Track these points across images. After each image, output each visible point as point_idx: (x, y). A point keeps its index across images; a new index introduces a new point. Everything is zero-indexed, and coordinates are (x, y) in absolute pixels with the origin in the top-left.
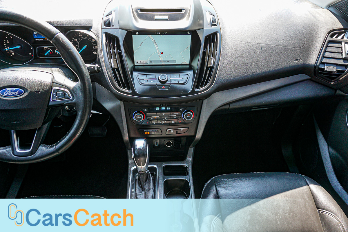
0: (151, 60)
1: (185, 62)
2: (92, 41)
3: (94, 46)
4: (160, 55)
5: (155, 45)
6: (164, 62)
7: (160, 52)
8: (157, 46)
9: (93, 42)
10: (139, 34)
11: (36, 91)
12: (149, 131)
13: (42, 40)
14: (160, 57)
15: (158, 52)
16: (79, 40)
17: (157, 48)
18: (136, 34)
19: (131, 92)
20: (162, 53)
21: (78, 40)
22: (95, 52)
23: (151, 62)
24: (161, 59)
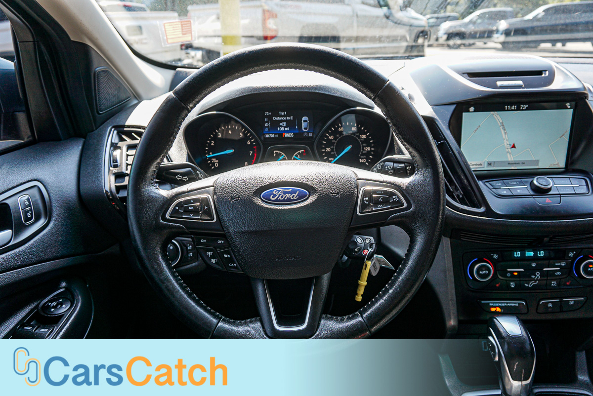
0: (492, 160)
1: (555, 163)
2: (359, 138)
3: (363, 147)
4: (510, 150)
5: (502, 131)
6: (516, 164)
7: (510, 145)
8: (506, 133)
9: (362, 140)
10: (475, 111)
11: (331, 193)
12: (500, 305)
13: (277, 136)
14: (508, 154)
15: (506, 145)
16: (338, 138)
17: (504, 137)
18: (468, 111)
19: (482, 210)
20: (514, 146)
21: (335, 138)
22: (363, 159)
23: (489, 164)
24: (510, 158)
